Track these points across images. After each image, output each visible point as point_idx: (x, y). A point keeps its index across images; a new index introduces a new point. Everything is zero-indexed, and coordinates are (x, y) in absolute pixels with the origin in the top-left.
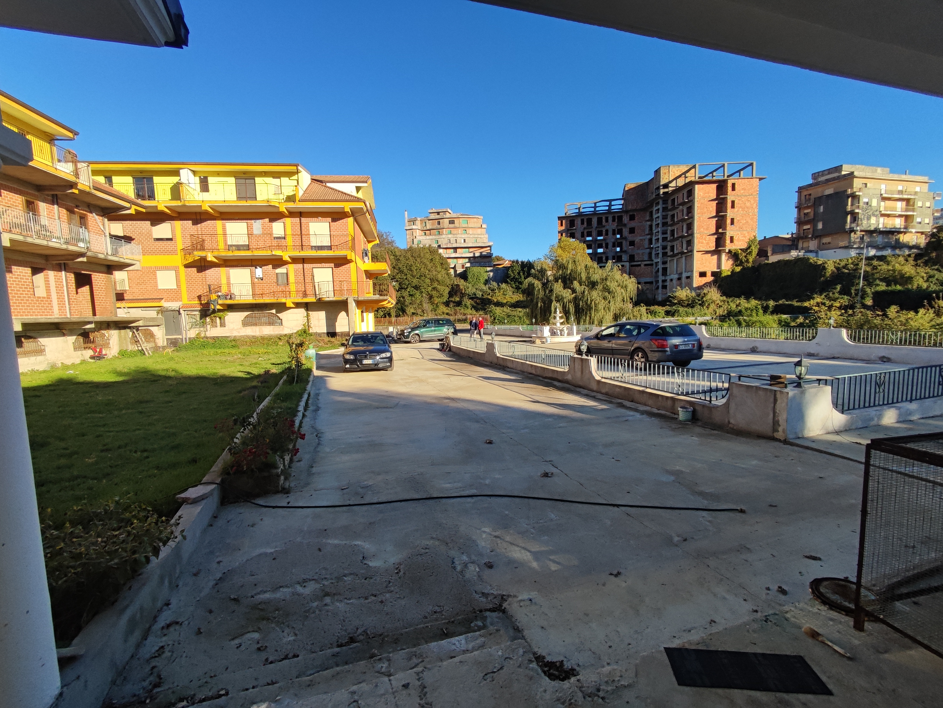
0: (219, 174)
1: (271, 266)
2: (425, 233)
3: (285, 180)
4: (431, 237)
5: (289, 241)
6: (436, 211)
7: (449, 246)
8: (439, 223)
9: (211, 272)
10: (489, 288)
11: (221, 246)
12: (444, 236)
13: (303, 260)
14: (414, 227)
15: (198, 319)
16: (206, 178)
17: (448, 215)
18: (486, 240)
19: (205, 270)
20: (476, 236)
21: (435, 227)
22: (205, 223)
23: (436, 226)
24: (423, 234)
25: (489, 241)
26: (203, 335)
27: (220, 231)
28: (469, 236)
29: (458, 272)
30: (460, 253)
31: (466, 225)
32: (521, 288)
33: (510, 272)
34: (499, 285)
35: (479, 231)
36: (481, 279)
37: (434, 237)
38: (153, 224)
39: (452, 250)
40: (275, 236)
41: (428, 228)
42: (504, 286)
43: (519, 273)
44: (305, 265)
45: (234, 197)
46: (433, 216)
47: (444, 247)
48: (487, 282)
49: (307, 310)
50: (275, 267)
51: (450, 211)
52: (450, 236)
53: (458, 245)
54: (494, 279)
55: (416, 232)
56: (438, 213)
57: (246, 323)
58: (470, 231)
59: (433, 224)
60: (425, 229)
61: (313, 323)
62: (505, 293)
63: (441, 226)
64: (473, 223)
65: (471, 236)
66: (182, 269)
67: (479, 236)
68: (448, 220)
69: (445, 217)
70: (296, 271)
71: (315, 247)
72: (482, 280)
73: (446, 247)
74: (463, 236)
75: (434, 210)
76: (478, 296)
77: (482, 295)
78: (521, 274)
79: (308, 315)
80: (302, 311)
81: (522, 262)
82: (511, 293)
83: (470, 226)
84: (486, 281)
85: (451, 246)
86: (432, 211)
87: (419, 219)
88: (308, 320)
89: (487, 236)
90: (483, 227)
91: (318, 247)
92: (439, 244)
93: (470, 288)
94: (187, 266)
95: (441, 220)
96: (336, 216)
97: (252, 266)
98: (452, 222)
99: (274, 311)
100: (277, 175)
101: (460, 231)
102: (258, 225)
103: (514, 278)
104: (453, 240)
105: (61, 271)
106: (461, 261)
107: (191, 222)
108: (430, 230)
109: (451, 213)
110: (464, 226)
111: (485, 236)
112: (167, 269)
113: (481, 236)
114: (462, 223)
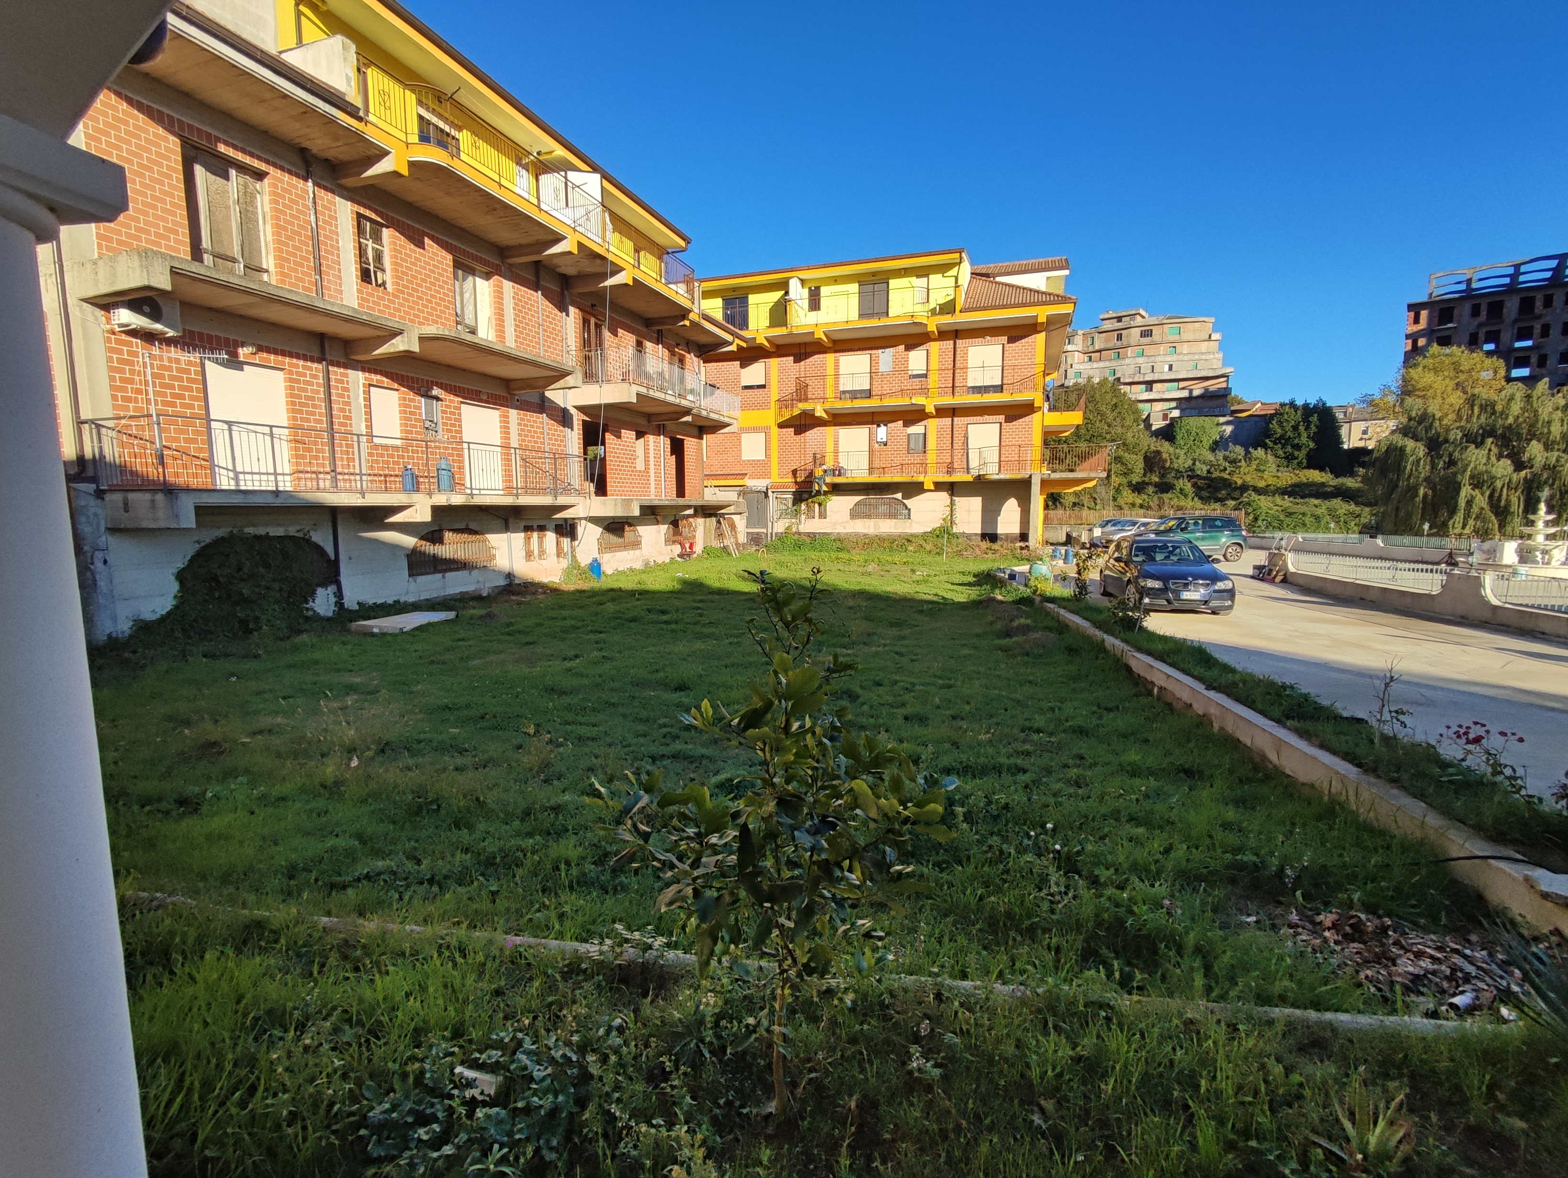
0: (836, 280)
1: (901, 422)
2: (1090, 358)
3: (936, 279)
4: (1101, 364)
5: (933, 380)
6: (1114, 315)
7: (1136, 379)
8: (1120, 337)
9: (813, 434)
10: (1225, 458)
11: (830, 393)
12: (1127, 361)
13: (952, 412)
14: (1070, 348)
15: (790, 505)
16: (818, 288)
17: (1139, 320)
18: (1219, 364)
19: (805, 431)
20: (1197, 357)
21: (1110, 345)
22: (811, 359)
23: (1114, 342)
24: (1086, 359)
25: (1224, 365)
26: (794, 530)
27: (830, 370)
28: (1181, 357)
29: (1154, 428)
30: (1159, 391)
31: (1177, 338)
32: (1296, 458)
33: (1274, 425)
34: (1247, 452)
35: (1204, 346)
36: (1205, 440)
37: (1107, 364)
38: (743, 366)
39: (1143, 387)
40: (910, 373)
41: (1097, 348)
42: (1260, 452)
43: (1295, 428)
44: (955, 419)
45: (854, 314)
46: (1108, 325)
47: (1127, 381)
48: (1215, 446)
49: (952, 495)
50: (907, 424)
51: (1143, 313)
52: (1140, 360)
53: (1156, 377)
54: (1235, 438)
55: (1073, 356)
56: (1119, 319)
57: (855, 514)
58: (1185, 348)
59: (1107, 340)
60: (1091, 349)
61: (959, 516)
62: (1262, 468)
63: (1124, 342)
64: (1191, 331)
65: (1186, 358)
66: (775, 430)
67: (1203, 357)
68: (1138, 330)
69: (1133, 324)
70: (938, 430)
71: (973, 388)
72: (1207, 442)
73: (1131, 380)
74: (1168, 359)
75: (1111, 314)
76: (1199, 472)
77: (1209, 472)
78: (1302, 428)
79: (952, 504)
80: (944, 496)
81: (1306, 406)
82: (1273, 468)
83: (1184, 337)
84: (1216, 443)
85: (1142, 380)
86: (1106, 316)
87: (1080, 332)
88: (952, 511)
89: (1221, 355)
90: (1213, 338)
91: (980, 387)
92: (1117, 376)
93: (1182, 457)
94: (781, 426)
95: (1123, 332)
96: (1014, 333)
97: (873, 423)
98: (1147, 333)
99: (899, 496)
100: (922, 272)
101: (1162, 348)
102: (886, 357)
103: (1282, 437)
104: (1146, 368)
105: (660, 437)
106: (1159, 407)
107: (792, 358)
108: (1100, 351)
109: (1143, 317)
110: (1172, 339)
111: (1217, 355)
112: (755, 430)
113: (1208, 357)
114: (1168, 332)
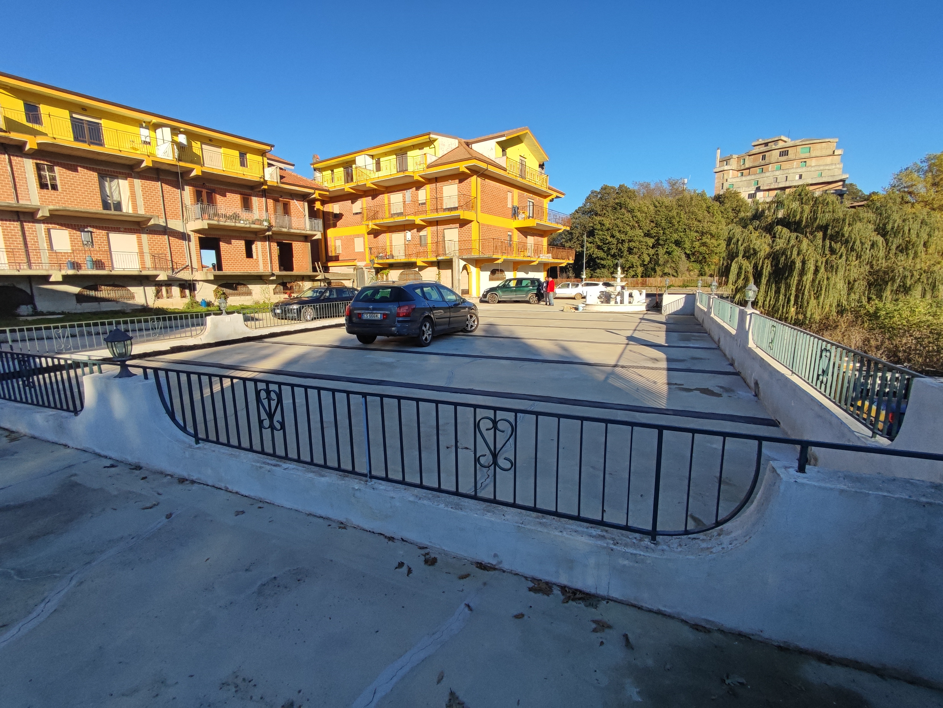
0: (386, 154)
1: (417, 229)
2: (742, 173)
3: (426, 150)
4: (749, 178)
5: (429, 205)
6: (763, 142)
7: (772, 187)
8: (764, 158)
9: (381, 237)
11: (387, 215)
12: (767, 174)
13: (436, 223)
14: (726, 168)
16: (379, 159)
17: (781, 144)
18: (837, 172)
19: (378, 236)
20: (822, 168)
21: (756, 164)
22: (378, 197)
23: (760, 161)
24: (739, 174)
25: (844, 172)
27: (386, 202)
28: (809, 169)
31: (807, 155)
35: (829, 160)
37: (753, 177)
38: (353, 203)
39: (778, 192)
40: (420, 202)
41: (747, 166)
44: (440, 226)
45: (394, 171)
46: (757, 150)
47: (766, 188)
49: (439, 268)
50: (419, 230)
51: (783, 138)
52: (777, 173)
53: (788, 184)
55: (728, 173)
56: (766, 144)
58: (813, 162)
59: (754, 161)
60: (743, 168)
61: (442, 280)
63: (767, 161)
64: (818, 150)
65: (813, 169)
66: (366, 235)
67: (827, 168)
68: (779, 151)
69: (775, 147)
70: (432, 233)
71: (446, 209)
73: (768, 188)
74: (799, 171)
75: (761, 141)
80: (435, 269)
83: (813, 154)
85: (776, 187)
86: (757, 143)
87: (735, 156)
88: (439, 277)
89: (841, 166)
90: (836, 154)
94: (368, 234)
95: (767, 154)
97: (405, 230)
98: (784, 153)
99: (417, 269)
100: (420, 146)
101: (795, 163)
102: (408, 193)
104: (781, 178)
105: (266, 241)
107: (371, 197)
108: (749, 168)
109: (785, 142)
110: (803, 156)
111: (838, 166)
112: (358, 236)
113: (830, 167)
114: (801, 152)
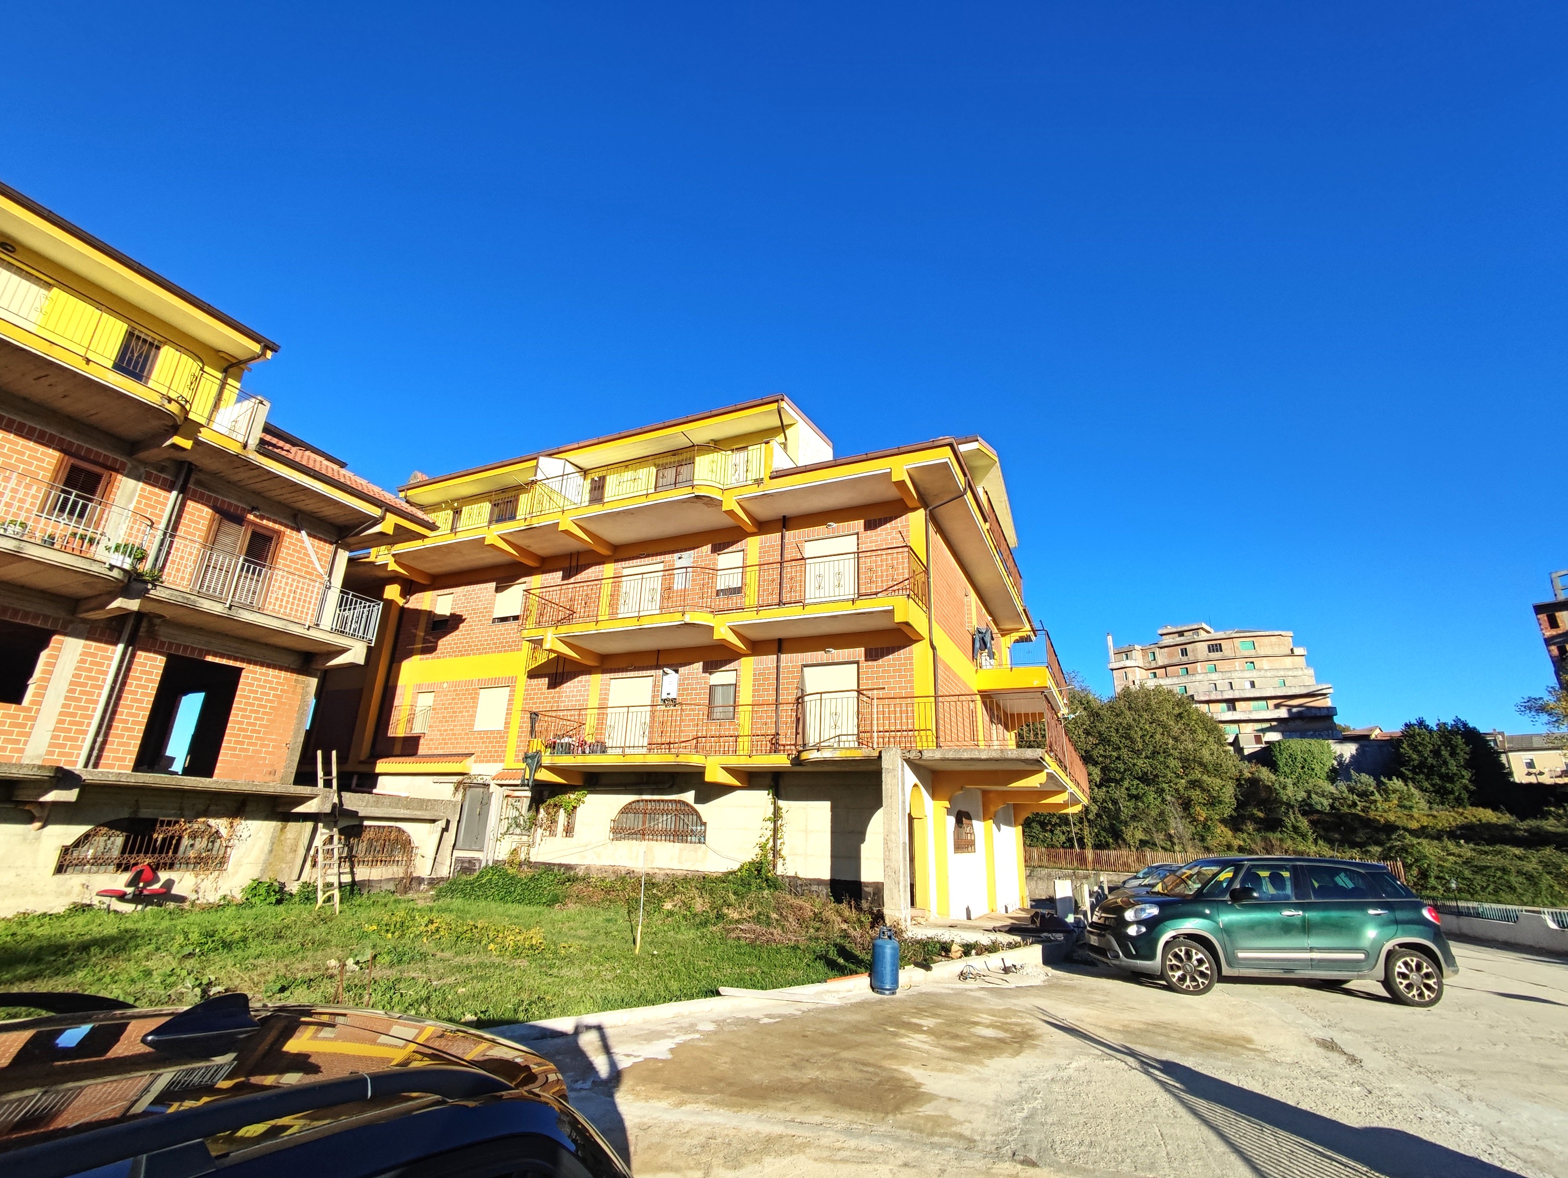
0: (626, 465)
1: (699, 666)
2: (1155, 674)
3: (756, 451)
6: (1174, 630)
7: (1214, 697)
8: (1184, 652)
9: (570, 687)
10: (1351, 790)
12: (1198, 677)
13: (777, 643)
14: (1128, 663)
15: (524, 811)
17: (1203, 635)
18: (1312, 681)
19: (562, 683)
20: (1282, 673)
21: (1175, 661)
22: (584, 574)
23: (1178, 658)
24: (1150, 675)
25: (1317, 681)
27: (607, 589)
28: (1262, 673)
29: (1246, 752)
30: (1243, 711)
31: (1252, 653)
32: (1452, 792)
33: (1405, 748)
34: (1379, 784)
35: (1288, 662)
36: (1317, 768)
37: (1175, 680)
38: (498, 590)
39: (1224, 705)
40: (718, 586)
41: (1160, 663)
42: (1397, 783)
43: (1436, 753)
44: (783, 657)
46: (1168, 640)
47: (1203, 698)
48: (1334, 775)
49: (776, 797)
50: (710, 667)
51: (1206, 626)
52: (1214, 676)
53: (1237, 695)
55: (1134, 672)
56: (1181, 634)
57: (620, 832)
58: (1265, 663)
59: (1170, 655)
60: (1153, 665)
62: (1407, 803)
63: (1191, 657)
64: (1265, 646)
65: (1269, 674)
66: (523, 682)
67: (1290, 673)
68: (1205, 644)
69: (1196, 638)
70: (758, 677)
72: (1321, 770)
73: (1206, 698)
74: (1248, 675)
75: (1170, 629)
76: (1319, 807)
77: (1332, 806)
78: (1445, 753)
79: (777, 814)
80: (762, 799)
81: (1442, 726)
82: (1424, 805)
83: (1261, 652)
84: (1333, 770)
85: (1220, 697)
86: (1165, 631)
87: (1138, 647)
88: (775, 830)
89: (1311, 671)
90: (1296, 653)
92: (1190, 693)
93: (1290, 787)
94: (533, 674)
95: (1188, 647)
96: (875, 515)
97: (657, 667)
98: (1215, 648)
100: (738, 443)
101: (1237, 663)
102: (685, 564)
103: (1422, 764)
104: (1223, 685)
106: (1248, 729)
107: (559, 574)
108: (1165, 667)
109: (1208, 632)
110: (1246, 654)
111: (1306, 671)
112: (494, 684)
113: (1295, 673)
114: (1242, 647)
